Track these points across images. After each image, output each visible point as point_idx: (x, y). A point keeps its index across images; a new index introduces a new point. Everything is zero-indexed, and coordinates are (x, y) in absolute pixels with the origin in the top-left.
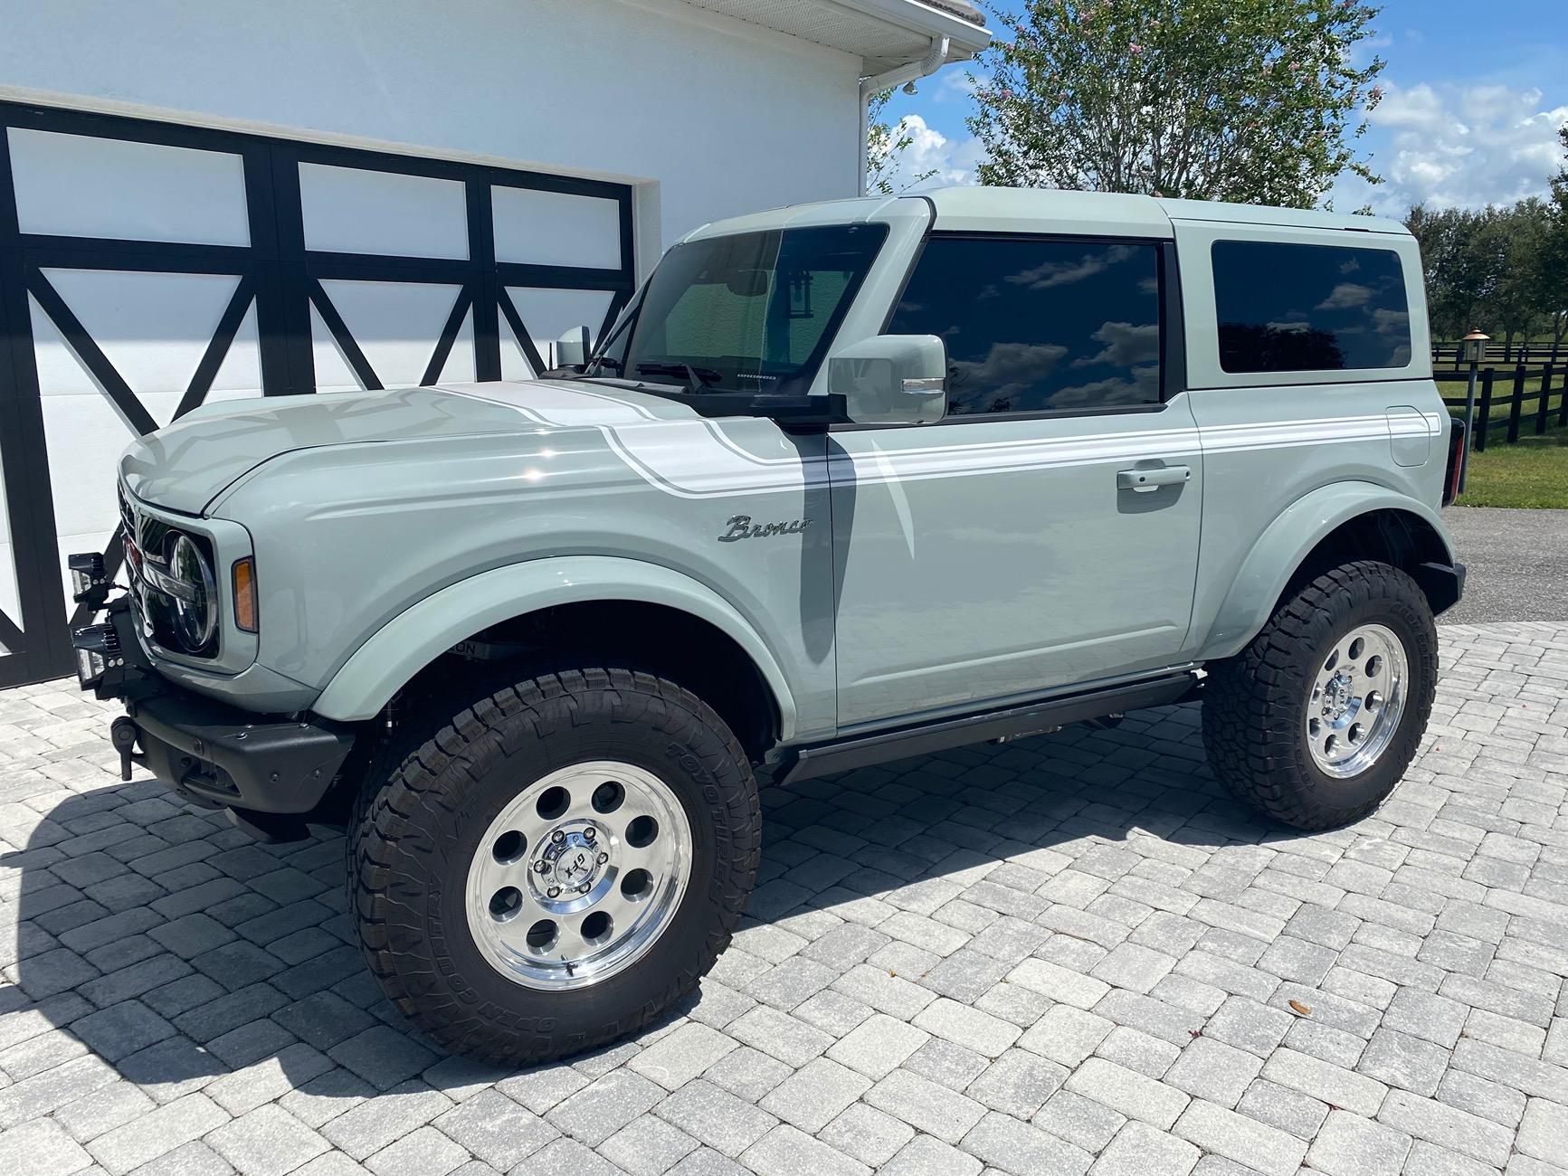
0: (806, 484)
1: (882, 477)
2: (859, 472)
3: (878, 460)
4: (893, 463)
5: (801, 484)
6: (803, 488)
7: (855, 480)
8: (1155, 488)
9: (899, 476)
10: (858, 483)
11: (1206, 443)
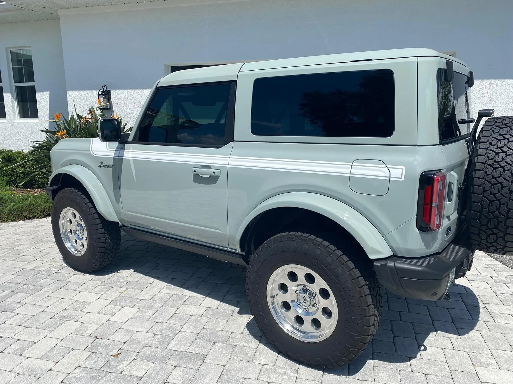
0: (114, 156)
1: (129, 157)
2: (125, 155)
3: (129, 152)
4: (133, 154)
5: (112, 156)
6: (113, 157)
7: (123, 157)
8: (208, 176)
9: (133, 157)
10: (124, 158)
11: (231, 163)
